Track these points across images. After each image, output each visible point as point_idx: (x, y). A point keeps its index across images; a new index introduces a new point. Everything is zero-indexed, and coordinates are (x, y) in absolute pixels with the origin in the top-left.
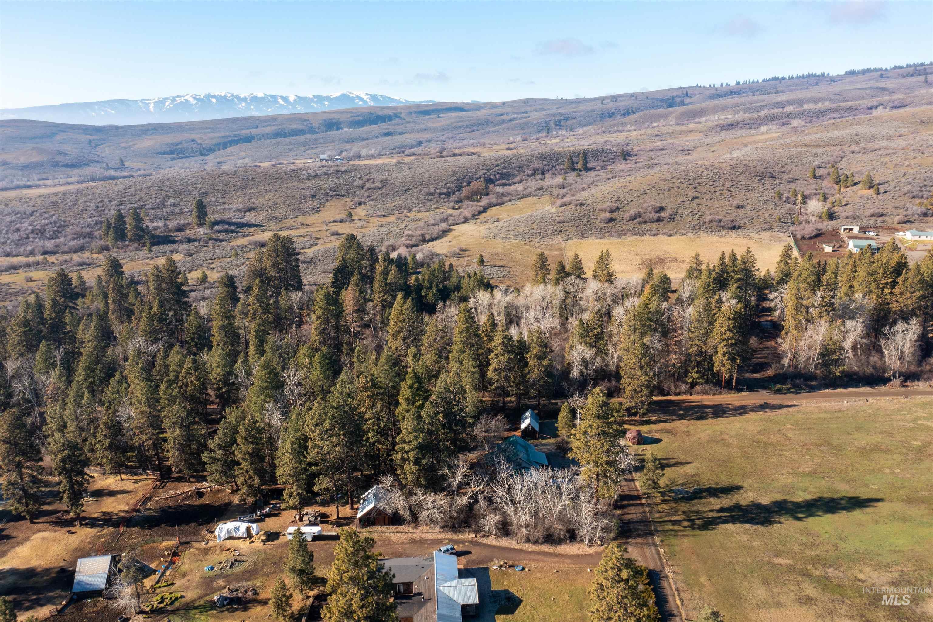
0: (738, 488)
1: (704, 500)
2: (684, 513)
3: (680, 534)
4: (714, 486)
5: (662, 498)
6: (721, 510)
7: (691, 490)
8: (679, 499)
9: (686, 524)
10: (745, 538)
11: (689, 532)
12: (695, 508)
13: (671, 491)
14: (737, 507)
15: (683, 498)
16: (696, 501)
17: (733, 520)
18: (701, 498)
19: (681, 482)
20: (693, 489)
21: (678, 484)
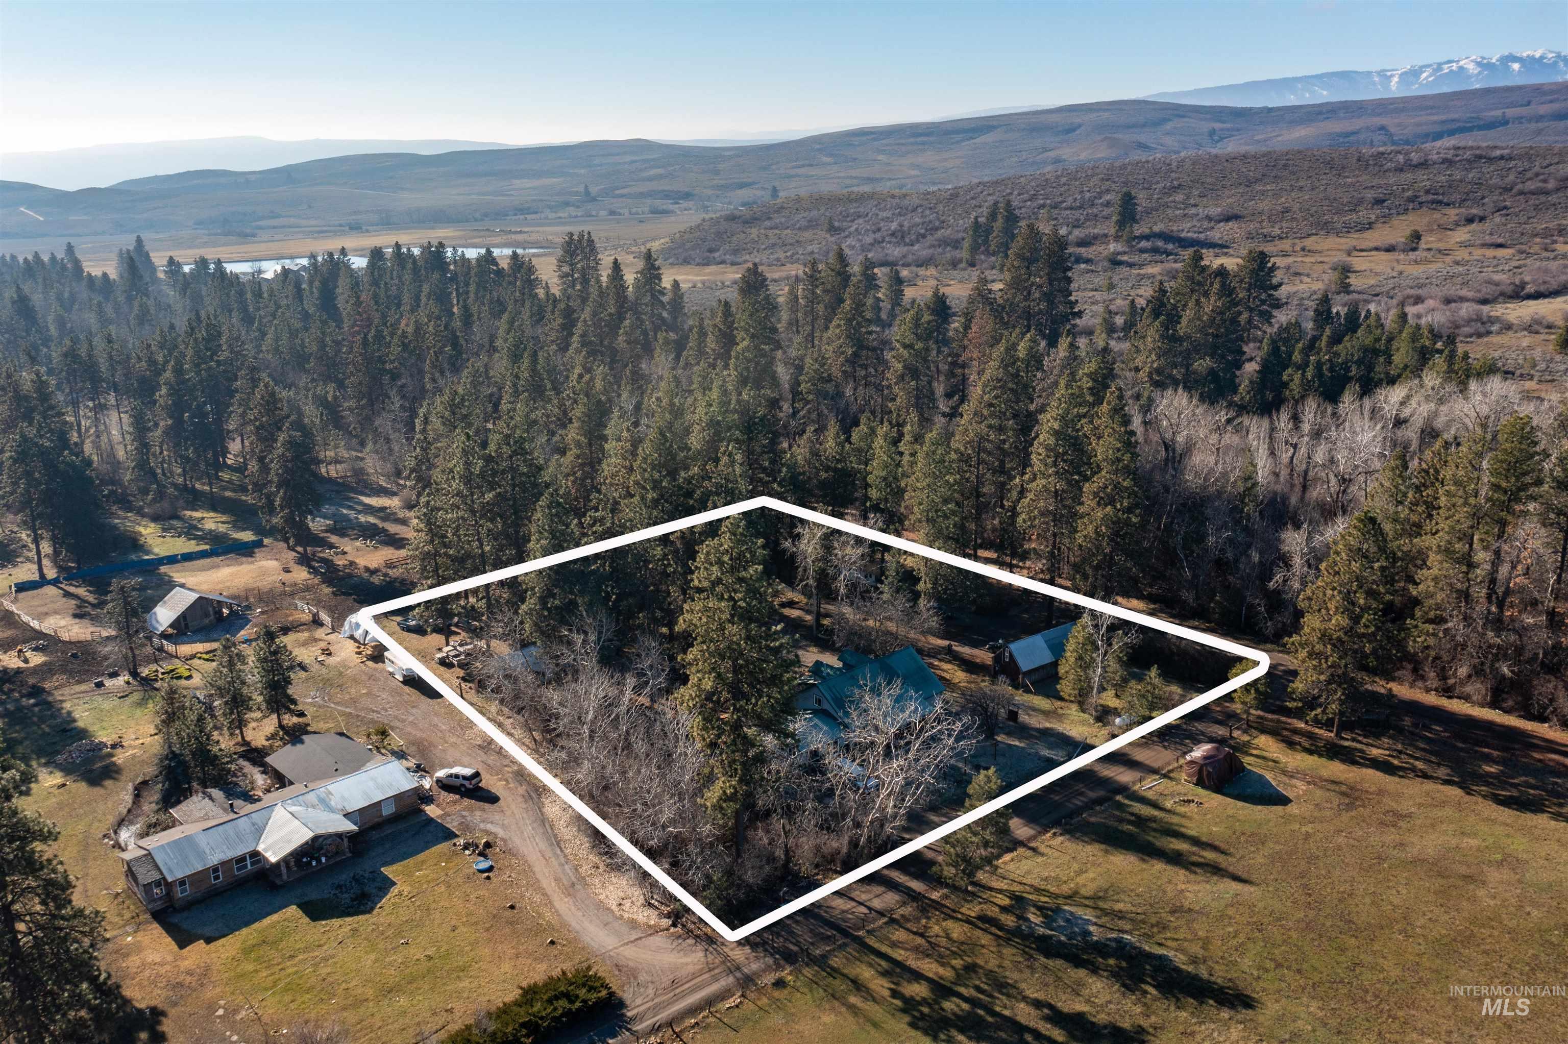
0: (1234, 1000)
5: (992, 912)
7: (1100, 935)
8: (1030, 936)
13: (1050, 912)
15: (1044, 939)
19: (1119, 906)
20: (1114, 935)
21: (1101, 904)
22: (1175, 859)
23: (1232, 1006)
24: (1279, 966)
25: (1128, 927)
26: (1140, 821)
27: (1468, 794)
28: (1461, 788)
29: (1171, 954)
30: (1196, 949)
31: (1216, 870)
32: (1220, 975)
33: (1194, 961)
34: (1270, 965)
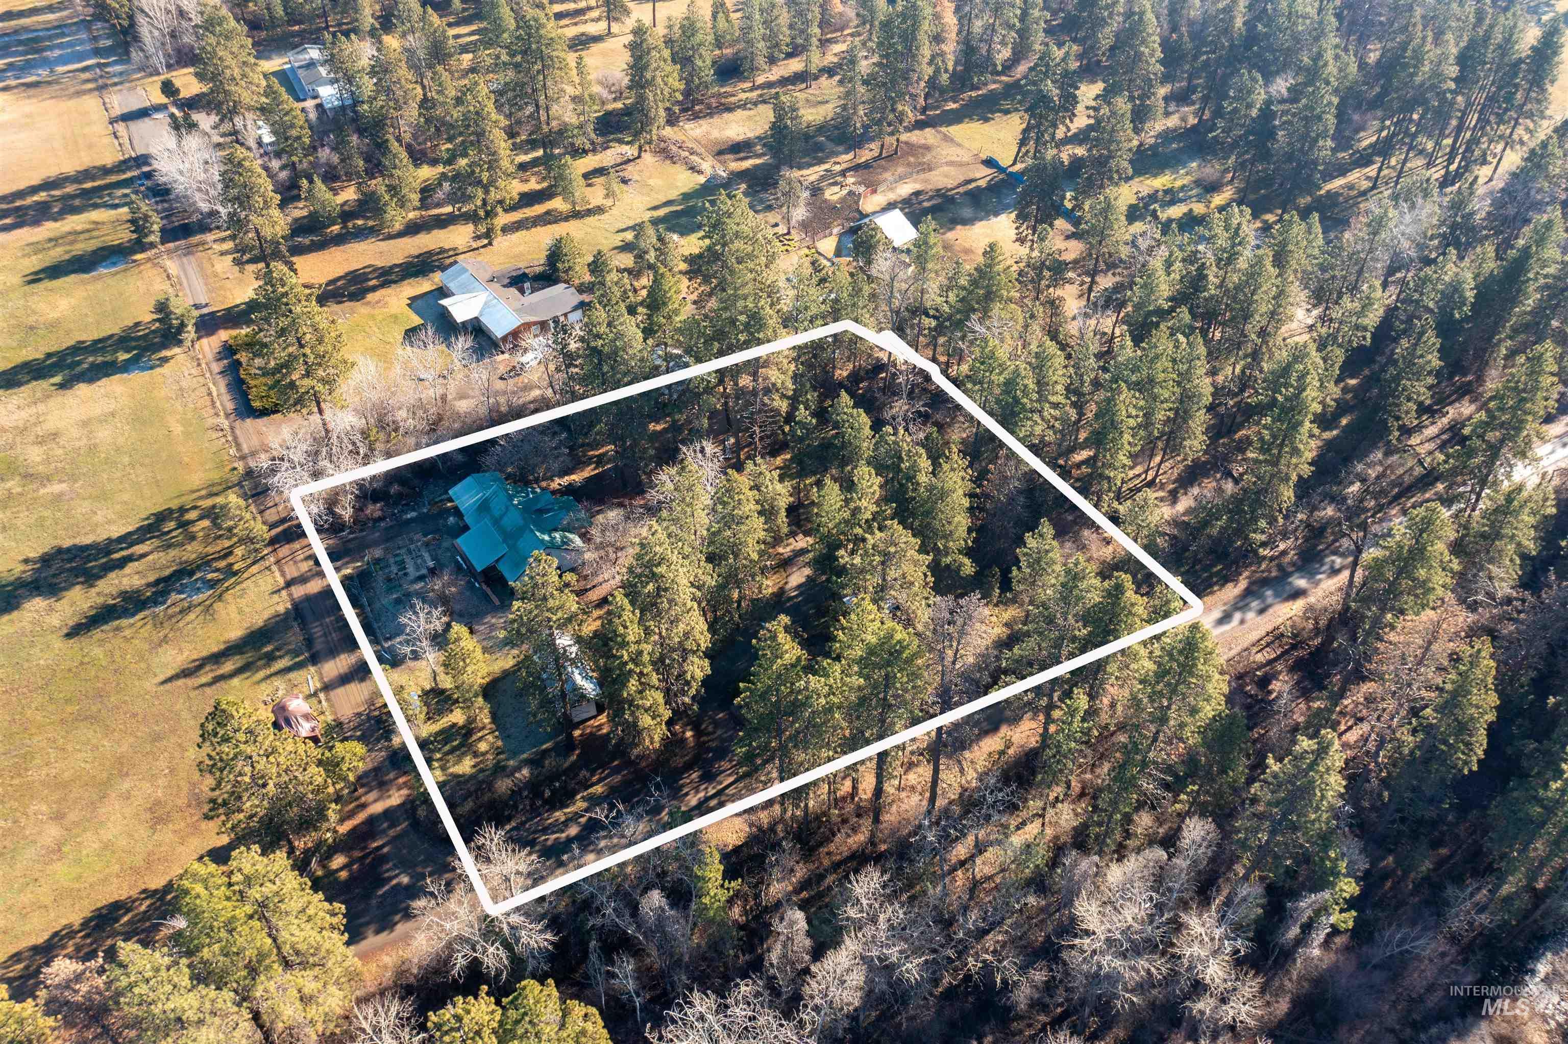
0: (76, 631)
1: (152, 578)
2: (193, 538)
3: (203, 492)
4: (124, 622)
5: (231, 559)
6: (122, 564)
7: (174, 597)
8: (198, 568)
9: (192, 515)
10: (99, 518)
11: (187, 500)
12: (173, 553)
13: (212, 584)
14: (90, 578)
15: (191, 573)
16: (167, 572)
17: (107, 547)
18: (157, 582)
19: (192, 616)
20: (169, 602)
21: (199, 609)
22: (216, 658)
23: (73, 628)
24: (82, 663)
25: (170, 611)
26: (270, 658)
27: (144, 891)
28: (156, 891)
29: (132, 621)
30: (127, 633)
31: (185, 673)
32: (96, 634)
33: (118, 629)
34: (86, 660)
